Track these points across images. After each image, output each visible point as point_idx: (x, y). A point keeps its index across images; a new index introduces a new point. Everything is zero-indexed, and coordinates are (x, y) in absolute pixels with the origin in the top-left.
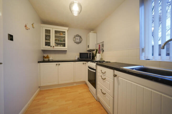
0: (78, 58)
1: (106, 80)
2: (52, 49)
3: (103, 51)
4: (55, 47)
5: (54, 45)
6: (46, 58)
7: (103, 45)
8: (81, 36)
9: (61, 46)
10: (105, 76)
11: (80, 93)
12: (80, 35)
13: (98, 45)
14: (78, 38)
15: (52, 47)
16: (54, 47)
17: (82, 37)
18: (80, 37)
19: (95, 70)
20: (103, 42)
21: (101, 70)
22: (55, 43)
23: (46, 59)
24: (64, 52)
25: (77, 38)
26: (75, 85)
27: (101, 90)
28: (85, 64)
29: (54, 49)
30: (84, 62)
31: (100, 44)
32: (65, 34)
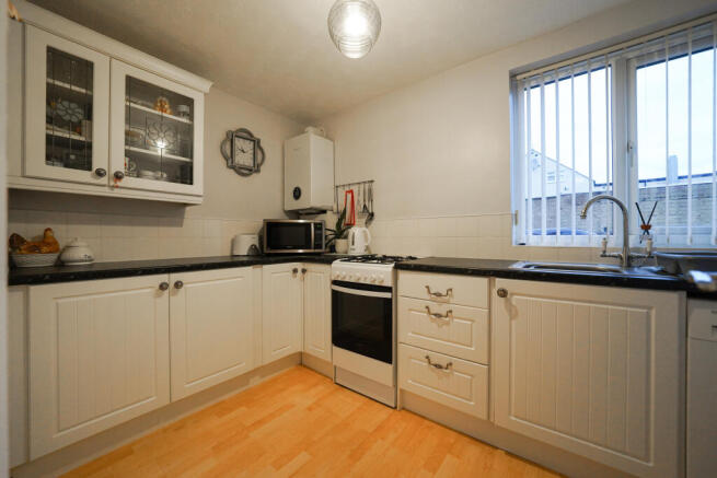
0: (253, 247)
1: (453, 318)
2: (106, 192)
3: (372, 215)
4: (128, 181)
5: (122, 169)
6: (35, 247)
7: (370, 195)
8: (259, 141)
9: (157, 179)
10: (444, 305)
11: (310, 409)
12: (256, 135)
13: (341, 193)
14: (248, 146)
15: (104, 180)
16: (118, 177)
17: (262, 145)
18: (256, 143)
19: (388, 289)
20: (372, 181)
21: (427, 287)
22: (128, 154)
23: (43, 260)
24: (171, 212)
25: (239, 143)
26: (256, 382)
27: (427, 357)
28: (304, 271)
29: (117, 193)
30: (299, 265)
31: (355, 189)
32: (191, 116)
